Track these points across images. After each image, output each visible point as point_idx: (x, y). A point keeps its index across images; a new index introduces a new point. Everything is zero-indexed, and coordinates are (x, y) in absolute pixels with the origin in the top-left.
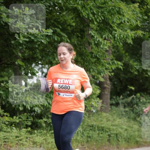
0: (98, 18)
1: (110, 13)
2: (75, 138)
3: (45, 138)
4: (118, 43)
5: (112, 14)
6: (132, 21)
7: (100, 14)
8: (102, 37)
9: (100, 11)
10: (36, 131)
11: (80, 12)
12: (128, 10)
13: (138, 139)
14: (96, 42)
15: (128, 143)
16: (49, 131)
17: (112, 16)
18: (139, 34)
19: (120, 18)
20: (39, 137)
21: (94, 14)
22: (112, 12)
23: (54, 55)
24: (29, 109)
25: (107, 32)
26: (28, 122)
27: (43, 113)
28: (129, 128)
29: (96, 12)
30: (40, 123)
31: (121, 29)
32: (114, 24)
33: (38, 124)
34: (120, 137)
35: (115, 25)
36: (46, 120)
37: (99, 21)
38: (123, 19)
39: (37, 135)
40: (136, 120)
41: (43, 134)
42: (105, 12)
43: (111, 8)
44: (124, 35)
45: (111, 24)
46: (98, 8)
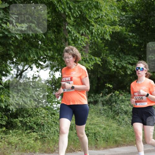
0: (74, 12)
1: (87, 7)
2: (51, 138)
3: (20, 138)
4: (95, 39)
5: (89, 9)
6: (110, 16)
7: (76, 8)
8: (79, 33)
9: (76, 5)
10: (11, 131)
11: (56, 6)
12: (106, 4)
13: (117, 138)
14: (73, 38)
15: (107, 142)
16: (25, 131)
17: (89, 11)
18: (117, 30)
19: (97, 13)
20: (14, 137)
21: (70, 9)
22: (89, 6)
23: (29, 52)
24: (4, 107)
25: (84, 27)
26: (3, 122)
27: (18, 112)
28: (108, 127)
29: (73, 6)
30: (15, 122)
31: (99, 25)
32: (91, 19)
33: (13, 124)
34: (99, 137)
35: (93, 20)
36: (21, 120)
37: (75, 16)
38: (101, 14)
39: (13, 135)
40: (114, 119)
41: (19, 134)
42: (82, 7)
43: (88, 2)
44: (102, 30)
45: (89, 19)
46: (75, 3)
